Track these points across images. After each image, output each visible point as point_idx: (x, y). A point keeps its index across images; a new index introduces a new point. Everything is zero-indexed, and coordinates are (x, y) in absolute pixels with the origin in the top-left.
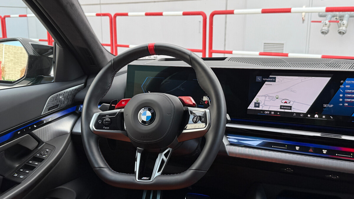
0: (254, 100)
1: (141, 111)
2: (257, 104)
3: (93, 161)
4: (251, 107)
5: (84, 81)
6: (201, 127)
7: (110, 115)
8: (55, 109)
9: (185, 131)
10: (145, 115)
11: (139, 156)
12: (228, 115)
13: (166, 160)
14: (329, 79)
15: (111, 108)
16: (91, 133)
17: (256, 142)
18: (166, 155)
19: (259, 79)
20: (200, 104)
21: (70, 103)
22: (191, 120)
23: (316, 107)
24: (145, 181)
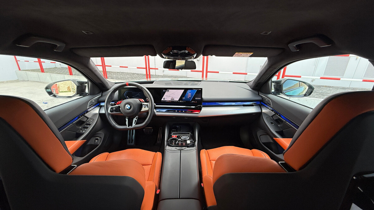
0: (163, 98)
1: (126, 106)
2: (164, 99)
3: (111, 123)
4: (162, 99)
5: (101, 94)
6: (147, 109)
7: (115, 107)
8: (91, 106)
9: (141, 111)
10: (128, 107)
11: (127, 120)
12: (155, 104)
13: (136, 120)
14: (184, 90)
15: (115, 105)
16: (109, 114)
17: (165, 110)
18: (136, 118)
19: (164, 91)
20: (146, 101)
21: (97, 102)
22: (143, 107)
23: (181, 99)
24: (130, 127)
